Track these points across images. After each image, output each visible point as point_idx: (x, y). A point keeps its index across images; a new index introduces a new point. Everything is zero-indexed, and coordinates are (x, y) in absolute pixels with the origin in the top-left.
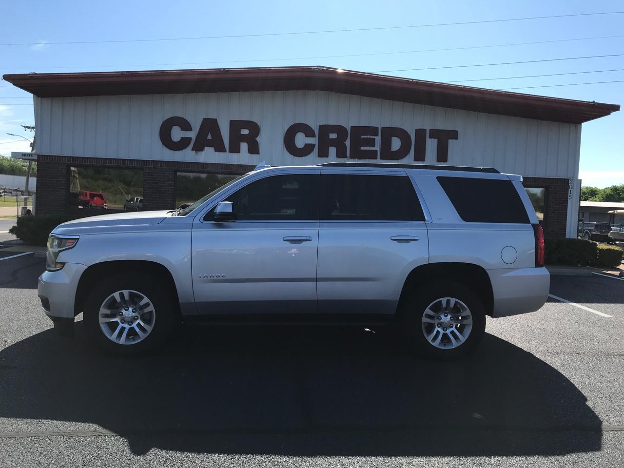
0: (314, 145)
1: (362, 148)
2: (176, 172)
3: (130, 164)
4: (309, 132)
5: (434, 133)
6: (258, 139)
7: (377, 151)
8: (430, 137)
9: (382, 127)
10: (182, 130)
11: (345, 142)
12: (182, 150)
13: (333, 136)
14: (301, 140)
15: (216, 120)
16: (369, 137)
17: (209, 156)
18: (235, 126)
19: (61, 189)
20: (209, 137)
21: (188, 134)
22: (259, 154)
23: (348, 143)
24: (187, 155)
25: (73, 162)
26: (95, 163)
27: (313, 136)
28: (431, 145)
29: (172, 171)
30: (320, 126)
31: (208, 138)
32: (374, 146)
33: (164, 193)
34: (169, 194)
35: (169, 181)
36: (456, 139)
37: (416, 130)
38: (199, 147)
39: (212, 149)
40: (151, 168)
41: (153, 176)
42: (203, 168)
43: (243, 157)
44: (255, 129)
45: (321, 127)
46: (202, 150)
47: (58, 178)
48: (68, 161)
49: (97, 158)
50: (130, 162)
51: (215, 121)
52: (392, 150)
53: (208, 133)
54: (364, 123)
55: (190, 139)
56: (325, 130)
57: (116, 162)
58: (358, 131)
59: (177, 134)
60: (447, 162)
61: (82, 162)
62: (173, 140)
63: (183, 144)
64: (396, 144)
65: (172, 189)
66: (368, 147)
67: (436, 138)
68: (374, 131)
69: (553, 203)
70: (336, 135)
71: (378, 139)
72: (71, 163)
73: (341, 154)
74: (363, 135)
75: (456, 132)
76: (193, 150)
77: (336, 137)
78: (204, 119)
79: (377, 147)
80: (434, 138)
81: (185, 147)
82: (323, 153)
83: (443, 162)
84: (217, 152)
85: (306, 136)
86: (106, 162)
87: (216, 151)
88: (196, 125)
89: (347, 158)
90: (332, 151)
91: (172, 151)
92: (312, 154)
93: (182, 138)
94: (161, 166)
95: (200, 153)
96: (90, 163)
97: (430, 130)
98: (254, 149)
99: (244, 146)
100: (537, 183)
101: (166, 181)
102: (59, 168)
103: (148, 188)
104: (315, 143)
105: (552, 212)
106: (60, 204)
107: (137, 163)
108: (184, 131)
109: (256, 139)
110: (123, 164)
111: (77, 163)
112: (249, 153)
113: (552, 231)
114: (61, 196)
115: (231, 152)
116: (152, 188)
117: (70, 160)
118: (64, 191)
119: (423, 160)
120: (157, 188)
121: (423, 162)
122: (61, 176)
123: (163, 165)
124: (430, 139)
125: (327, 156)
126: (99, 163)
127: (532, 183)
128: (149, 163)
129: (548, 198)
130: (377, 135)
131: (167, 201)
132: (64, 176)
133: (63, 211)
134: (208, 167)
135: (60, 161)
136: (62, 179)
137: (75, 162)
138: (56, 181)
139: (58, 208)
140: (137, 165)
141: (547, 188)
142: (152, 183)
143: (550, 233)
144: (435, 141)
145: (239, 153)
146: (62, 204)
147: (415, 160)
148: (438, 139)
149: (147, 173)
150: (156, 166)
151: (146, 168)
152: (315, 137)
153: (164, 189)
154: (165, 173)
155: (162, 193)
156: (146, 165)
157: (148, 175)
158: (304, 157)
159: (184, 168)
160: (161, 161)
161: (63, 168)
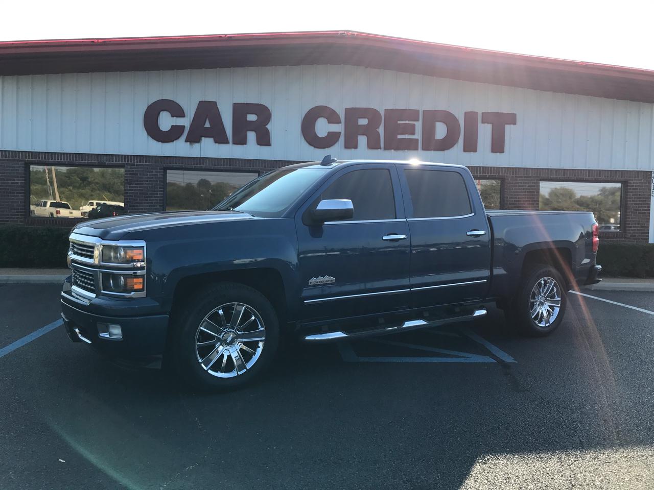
0: (339, 133)
1: (399, 137)
2: (165, 169)
3: (106, 161)
4: (332, 117)
5: (486, 118)
6: (268, 127)
7: (417, 140)
8: (483, 122)
9: (423, 109)
10: (173, 116)
11: (377, 130)
12: (172, 141)
13: (363, 122)
14: (323, 128)
15: (215, 103)
16: (407, 122)
17: (208, 148)
18: (240, 110)
19: (17, 193)
20: (207, 125)
21: (179, 122)
22: (270, 145)
23: (381, 130)
24: (180, 148)
25: (32, 158)
26: (61, 159)
27: (339, 122)
28: (485, 133)
29: (160, 169)
30: (346, 109)
31: (205, 126)
32: (413, 133)
33: (152, 197)
34: (158, 197)
35: (157, 181)
36: (515, 124)
37: (465, 113)
38: (193, 138)
39: (211, 140)
40: (134, 165)
41: (137, 174)
42: (200, 164)
43: (251, 150)
44: (264, 113)
45: (348, 111)
46: (198, 141)
47: (14, 180)
48: (26, 157)
49: (64, 153)
50: (106, 159)
51: (213, 105)
52: (436, 139)
53: (206, 119)
54: (401, 105)
55: (183, 127)
56: (352, 114)
57: (88, 158)
58: (394, 115)
59: (166, 122)
60: (503, 152)
61: (45, 158)
62: (161, 129)
63: (173, 134)
64: (441, 131)
65: (161, 191)
66: (407, 135)
67: (490, 123)
68: (413, 115)
69: (633, 201)
70: (367, 120)
71: (419, 125)
72: (31, 160)
73: (373, 145)
74: (399, 120)
75: (514, 115)
76: (186, 141)
77: (367, 123)
78: (200, 102)
79: (418, 136)
80: (488, 123)
81: (177, 138)
82: (351, 144)
83: (500, 152)
84: (217, 144)
85: (329, 123)
86: (76, 157)
87: (216, 142)
88: (190, 110)
90: (362, 140)
91: (160, 143)
92: (336, 144)
93: (172, 126)
94: (146, 162)
95: (196, 145)
96: (55, 159)
97: (483, 113)
98: (264, 139)
99: (251, 136)
100: (613, 177)
101: (154, 181)
102: (14, 167)
103: (130, 190)
104: (340, 131)
105: (632, 212)
106: (17, 212)
107: (116, 159)
108: (175, 118)
109: (267, 126)
110: (98, 161)
111: (37, 160)
112: (258, 144)
113: (632, 236)
114: (18, 202)
115: (235, 143)
116: (135, 190)
117: (29, 155)
118: (22, 196)
119: (475, 151)
120: (142, 190)
121: (474, 153)
122: (18, 177)
123: (149, 161)
124: (483, 125)
125: (356, 147)
126: (67, 159)
127: (608, 177)
128: (131, 159)
129: (627, 195)
130: (418, 120)
131: (154, 206)
132: (21, 177)
133: (21, 222)
134: (206, 163)
135: (16, 157)
136: (18, 180)
137: (36, 158)
138: (12, 183)
139: (14, 218)
140: (116, 161)
141: (625, 183)
142: (135, 184)
143: (629, 238)
144: (489, 127)
145: (246, 144)
146: (19, 212)
147: (465, 151)
148: (493, 124)
149: (129, 171)
150: (140, 162)
151: (128, 164)
152: (340, 123)
153: (152, 191)
154: (152, 172)
155: (149, 197)
156: (128, 162)
157: (130, 174)
158: (326, 149)
159: (176, 163)
160: (146, 156)
161: (19, 167)
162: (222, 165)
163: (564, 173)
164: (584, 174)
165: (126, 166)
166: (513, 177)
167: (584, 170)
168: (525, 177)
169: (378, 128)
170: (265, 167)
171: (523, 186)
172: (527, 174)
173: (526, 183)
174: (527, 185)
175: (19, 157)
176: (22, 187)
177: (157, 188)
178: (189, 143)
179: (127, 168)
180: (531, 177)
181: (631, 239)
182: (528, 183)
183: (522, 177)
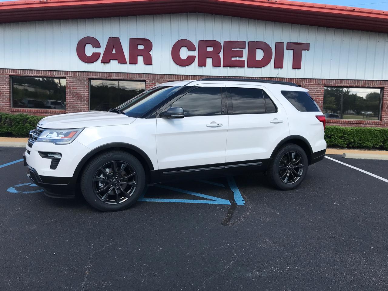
0: (195, 57)
1: (233, 59)
2: (90, 79)
3: (56, 75)
5: (290, 46)
7: (244, 61)
8: (287, 49)
9: (248, 41)
10: (93, 47)
11: (219, 54)
12: (93, 62)
13: (210, 49)
14: (184, 53)
15: (119, 38)
16: (238, 49)
17: (114, 67)
18: (134, 42)
19: (5, 93)
21: (97, 50)
22: (151, 64)
23: (221, 55)
24: (98, 67)
25: (13, 73)
27: (194, 49)
28: (288, 56)
29: (87, 79)
30: (199, 41)
31: (113, 53)
33: (82, 96)
34: (85, 96)
35: (85, 87)
36: (308, 50)
37: (276, 43)
38: (106, 61)
39: (116, 62)
40: (71, 77)
41: (73, 83)
42: (110, 76)
43: (140, 67)
44: (148, 44)
45: (200, 43)
46: (108, 62)
47: (3, 86)
50: (55, 73)
51: (117, 40)
52: (256, 60)
53: (113, 48)
54: (234, 38)
55: (99, 54)
56: (204, 44)
57: (45, 73)
58: (229, 44)
59: (89, 50)
60: (300, 69)
61: (20, 73)
62: (87, 55)
63: (94, 58)
64: (260, 55)
66: (238, 58)
67: (292, 50)
68: (242, 44)
70: (212, 48)
71: (245, 52)
72: (12, 73)
73: (216, 64)
74: (233, 48)
75: (308, 45)
76: (101, 62)
77: (212, 50)
78: (110, 38)
79: (245, 58)
80: (290, 50)
81: (96, 60)
82: (202, 64)
83: (298, 69)
84: (120, 64)
85: (188, 50)
86: (38, 72)
87: (119, 63)
88: (104, 44)
89: (221, 66)
90: (209, 61)
91: (86, 64)
92: (193, 64)
93: (93, 53)
94: (78, 75)
95: (107, 65)
97: (287, 43)
98: (148, 61)
99: (140, 59)
100: (374, 84)
101: (83, 87)
102: (3, 78)
103: (69, 92)
104: (195, 55)
105: (386, 108)
106: (5, 104)
107: (61, 73)
108: (95, 48)
109: (150, 53)
110: (50, 74)
111: (16, 74)
112: (145, 64)
113: (385, 123)
114: (6, 99)
115: (130, 63)
116: (72, 92)
117: (11, 71)
118: (8, 95)
119: (281, 68)
120: (76, 92)
121: (281, 69)
122: (5, 84)
123: (80, 75)
124: (287, 51)
125: (205, 66)
126: (33, 74)
127: (371, 84)
128: (70, 73)
129: (383, 96)
130: (245, 48)
131: (83, 102)
132: (7, 84)
133: (8, 110)
134: (113, 75)
135: (4, 72)
136: (6, 86)
137: (15, 73)
138: (2, 87)
139: (4, 108)
140: (61, 75)
141: (382, 89)
142: (72, 88)
143: (383, 125)
144: (291, 52)
145: (137, 64)
146: (7, 105)
147: (275, 68)
148: (294, 50)
149: (69, 81)
150: (75, 75)
151: (68, 77)
152: (196, 50)
153: (82, 92)
154: (82, 81)
155: (80, 96)
156: (68, 75)
157: (69, 82)
158: (187, 67)
159: (96, 76)
160: (78, 72)
161: (6, 78)
162: (122, 77)
163: (341, 82)
164: (354, 83)
165: (67, 78)
166: (306, 84)
167: (354, 80)
168: (314, 85)
169: (220, 53)
170: (149, 78)
171: (312, 90)
172: (315, 83)
173: (315, 89)
174: (316, 90)
175: (6, 72)
176: (8, 90)
177: (85, 91)
178: (103, 63)
179: (67, 79)
180: (318, 85)
181: (384, 125)
182: (316, 89)
183: (312, 85)
